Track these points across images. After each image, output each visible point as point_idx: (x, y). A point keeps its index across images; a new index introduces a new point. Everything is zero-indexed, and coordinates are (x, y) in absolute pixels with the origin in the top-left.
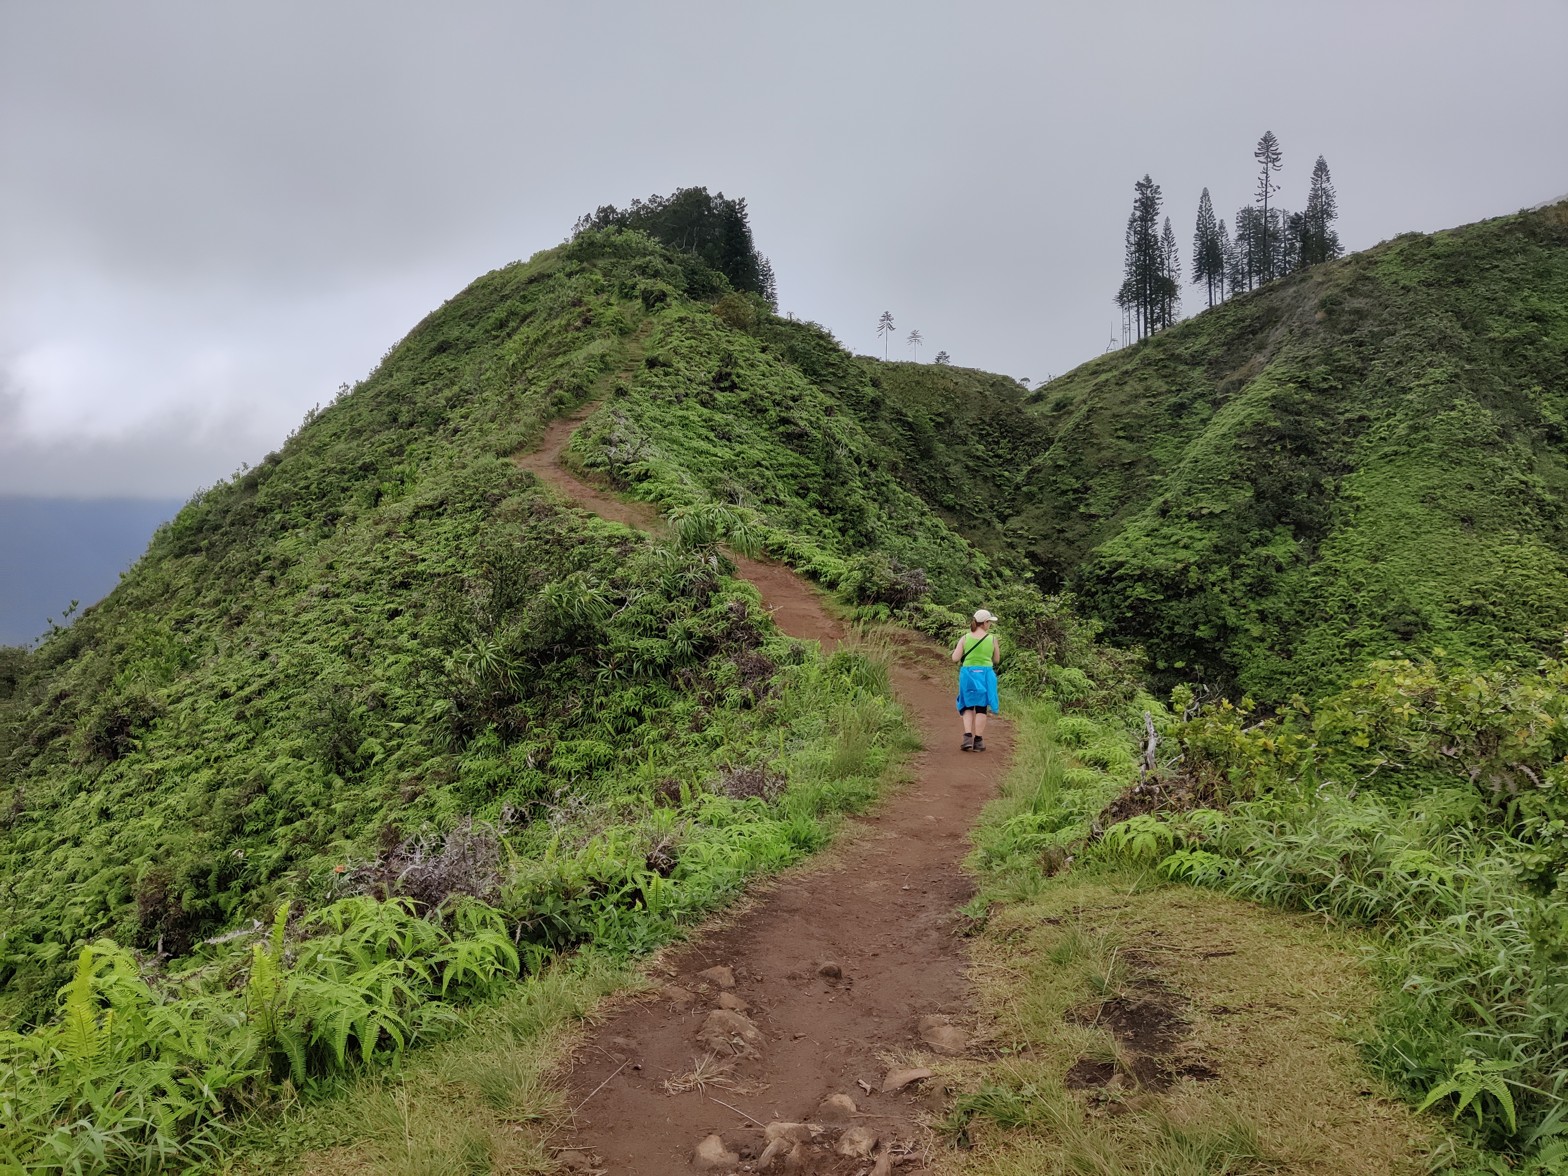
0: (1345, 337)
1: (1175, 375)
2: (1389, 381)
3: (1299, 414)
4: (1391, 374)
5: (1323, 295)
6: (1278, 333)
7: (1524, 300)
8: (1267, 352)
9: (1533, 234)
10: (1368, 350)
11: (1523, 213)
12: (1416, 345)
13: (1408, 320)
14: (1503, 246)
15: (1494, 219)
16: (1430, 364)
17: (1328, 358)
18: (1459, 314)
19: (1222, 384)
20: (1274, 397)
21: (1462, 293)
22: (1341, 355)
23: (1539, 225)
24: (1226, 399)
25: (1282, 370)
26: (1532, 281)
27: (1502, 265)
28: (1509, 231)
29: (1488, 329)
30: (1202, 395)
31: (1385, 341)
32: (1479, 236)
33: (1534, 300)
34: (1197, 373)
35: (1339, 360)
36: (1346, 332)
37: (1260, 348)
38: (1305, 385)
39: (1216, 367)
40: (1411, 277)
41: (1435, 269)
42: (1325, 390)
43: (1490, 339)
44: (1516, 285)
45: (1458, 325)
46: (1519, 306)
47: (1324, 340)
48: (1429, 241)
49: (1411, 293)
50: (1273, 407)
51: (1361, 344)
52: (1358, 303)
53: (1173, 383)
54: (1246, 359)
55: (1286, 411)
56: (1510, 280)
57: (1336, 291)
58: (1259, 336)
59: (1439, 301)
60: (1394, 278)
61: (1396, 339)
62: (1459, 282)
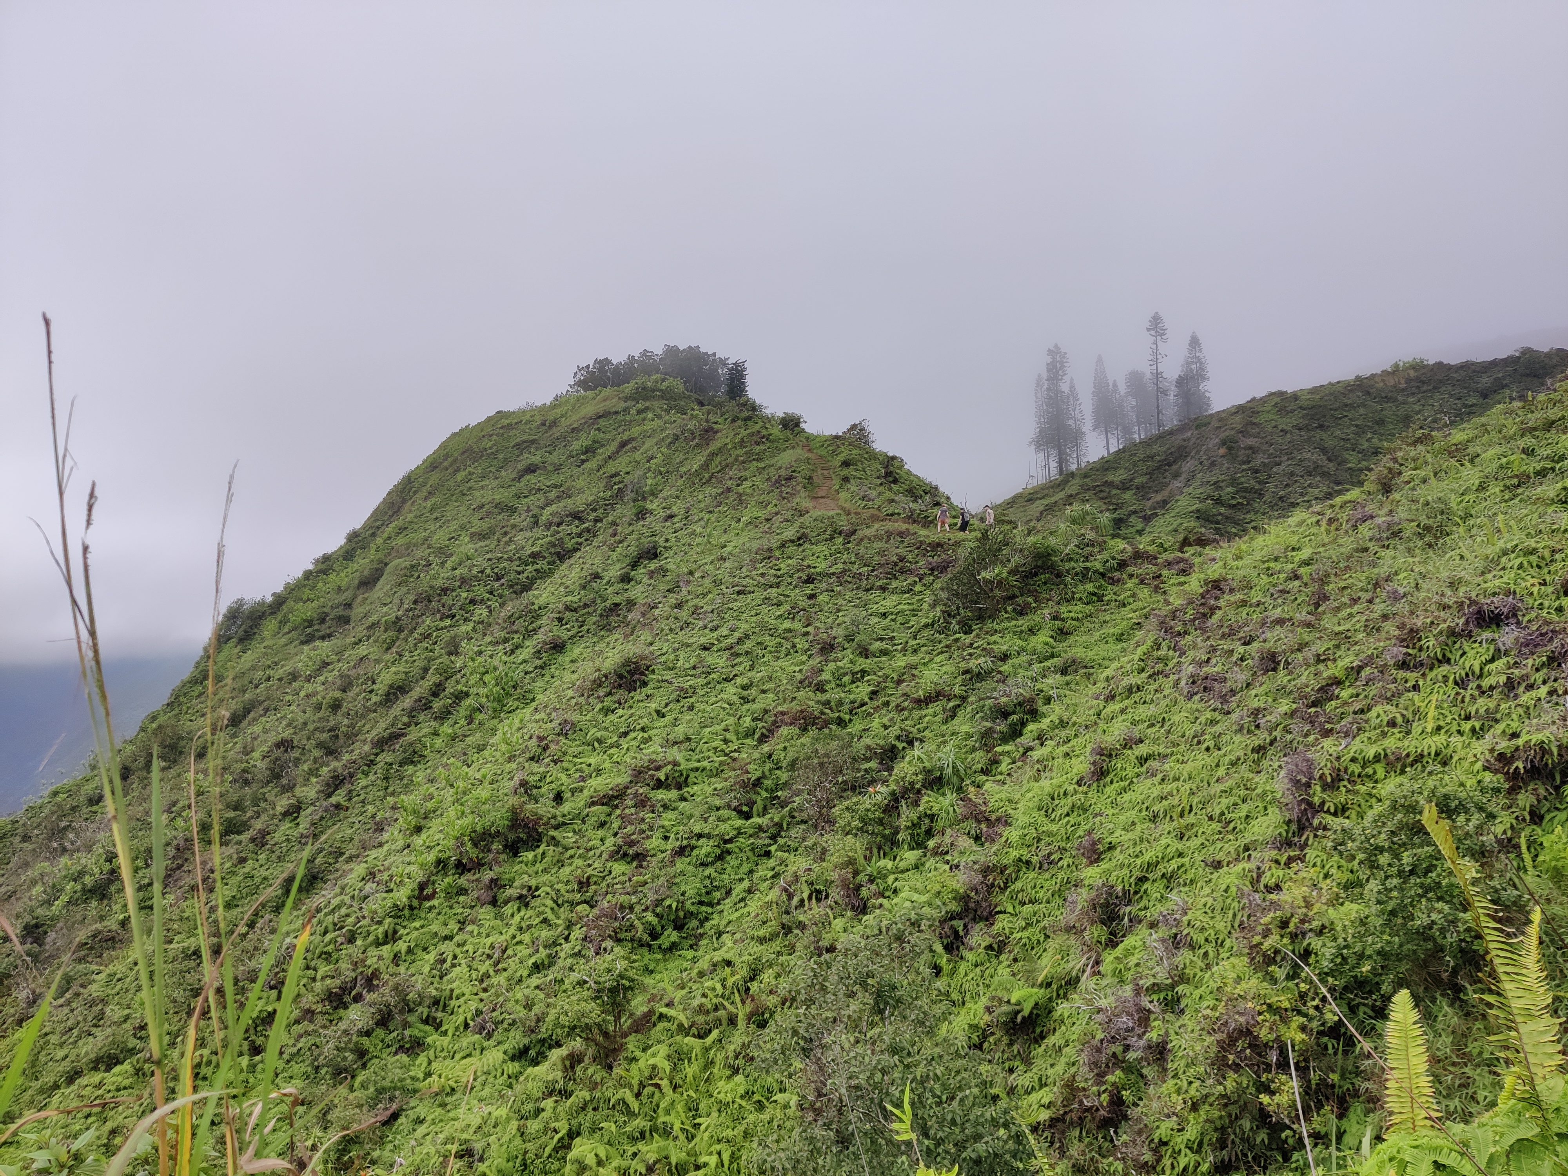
0: (1244, 467)
1: (1111, 497)
2: (1280, 498)
3: (1218, 523)
4: (1282, 493)
5: (1223, 435)
6: (1188, 465)
7: (1368, 440)
8: (1182, 478)
9: (1368, 393)
10: (1262, 476)
11: (1358, 378)
12: (1297, 472)
13: (1289, 454)
14: (1349, 402)
15: (1339, 382)
16: (1310, 486)
17: (1233, 482)
18: (1324, 450)
19: (1149, 503)
20: (1198, 511)
21: (1324, 435)
22: (1243, 480)
23: (1372, 386)
24: (1156, 515)
25: (1200, 491)
26: (1372, 428)
27: (1350, 415)
28: (1351, 391)
29: (1345, 461)
30: (1135, 512)
31: (1274, 470)
32: (1331, 394)
33: (1375, 440)
34: (1128, 495)
35: (1242, 483)
36: (1244, 463)
37: (1176, 476)
38: (1218, 502)
39: (1142, 491)
40: (1286, 423)
41: (1303, 417)
42: (1234, 506)
43: (1350, 469)
44: (1361, 430)
45: (1325, 458)
46: (1366, 445)
47: (1229, 468)
48: (1295, 397)
49: (1289, 435)
50: (1198, 518)
51: (1257, 471)
52: (1250, 441)
53: (1110, 503)
54: (1166, 485)
55: (1208, 520)
56: (1357, 426)
57: (1233, 433)
58: (1174, 467)
59: (1309, 440)
60: (1274, 423)
61: (1282, 467)
62: (1321, 427)
